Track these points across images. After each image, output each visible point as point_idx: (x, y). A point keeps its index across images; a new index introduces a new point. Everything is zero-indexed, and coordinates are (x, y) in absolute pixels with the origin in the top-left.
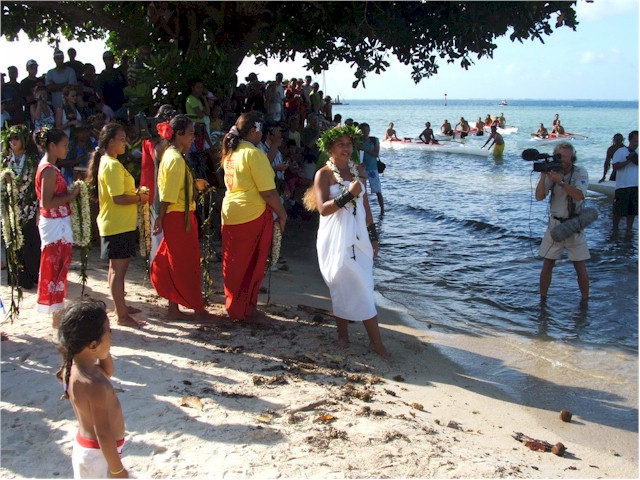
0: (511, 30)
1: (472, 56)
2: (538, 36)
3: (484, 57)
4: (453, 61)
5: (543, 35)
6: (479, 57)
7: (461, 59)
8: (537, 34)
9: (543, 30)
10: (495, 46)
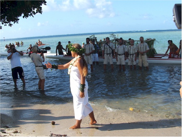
0: (23, 15)
1: (12, 23)
2: (32, 15)
3: (16, 23)
4: (6, 25)
5: (33, 15)
6: (14, 23)
7: (9, 23)
8: (31, 15)
9: (33, 13)
10: (19, 19)
